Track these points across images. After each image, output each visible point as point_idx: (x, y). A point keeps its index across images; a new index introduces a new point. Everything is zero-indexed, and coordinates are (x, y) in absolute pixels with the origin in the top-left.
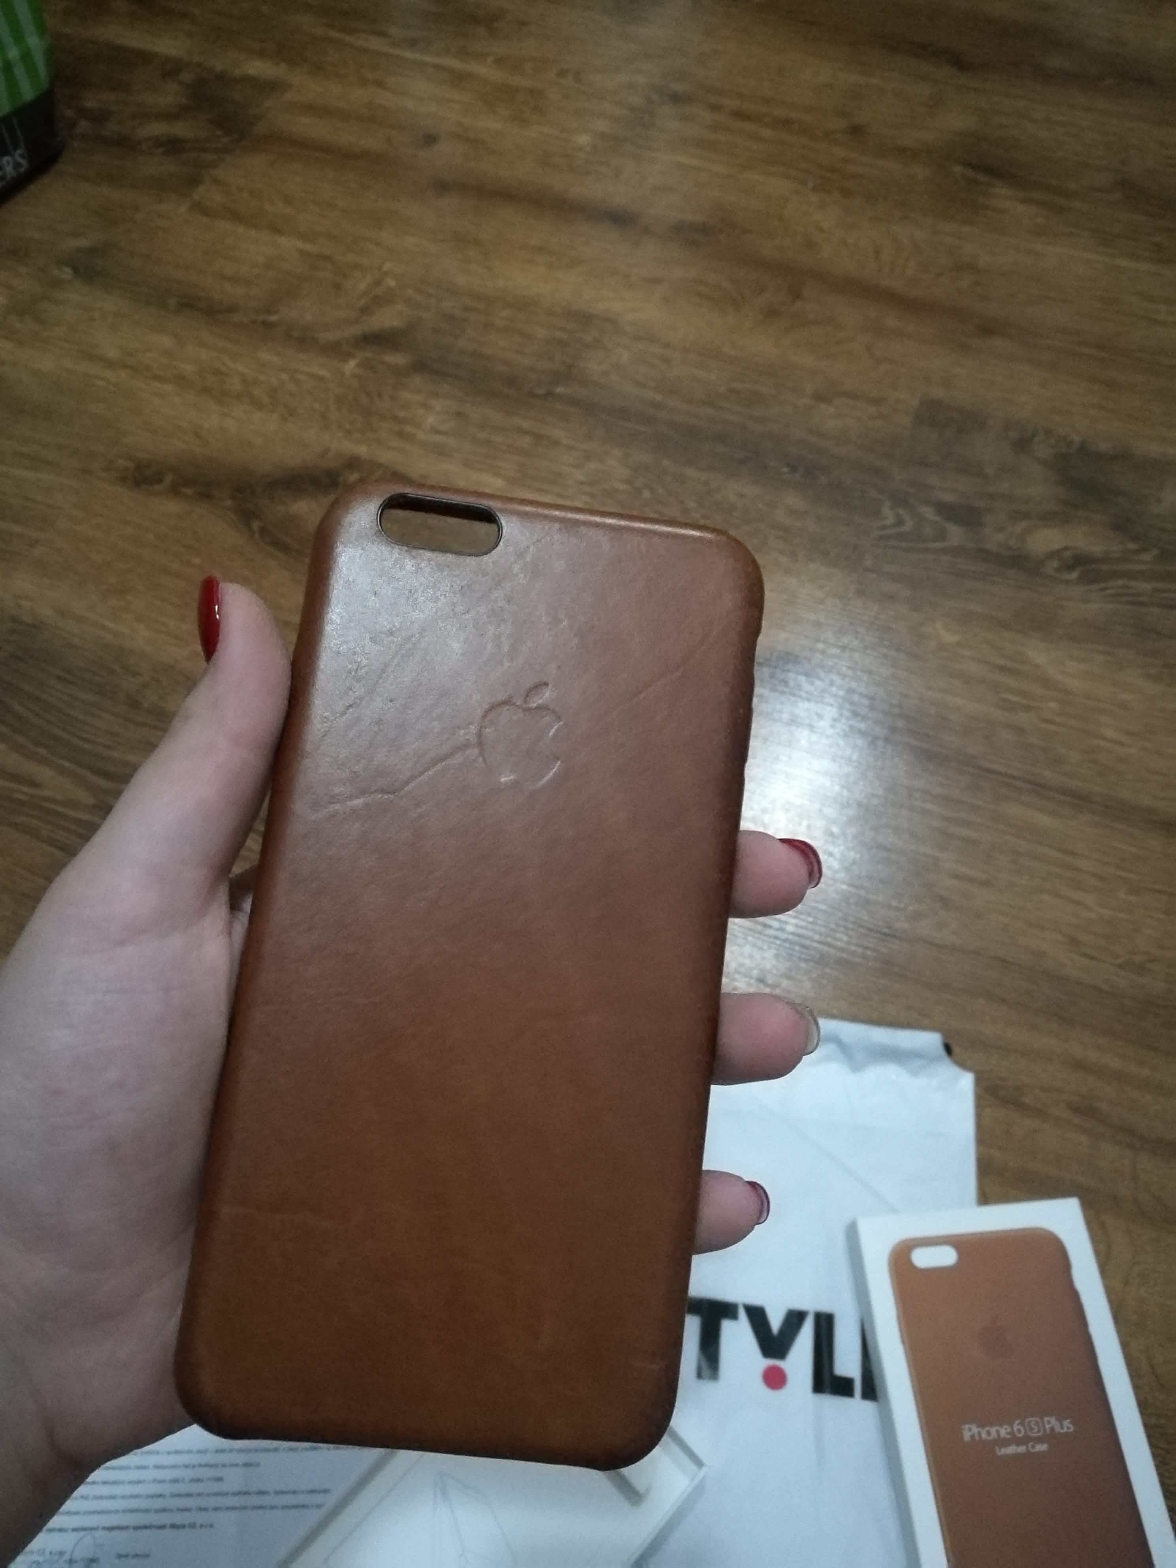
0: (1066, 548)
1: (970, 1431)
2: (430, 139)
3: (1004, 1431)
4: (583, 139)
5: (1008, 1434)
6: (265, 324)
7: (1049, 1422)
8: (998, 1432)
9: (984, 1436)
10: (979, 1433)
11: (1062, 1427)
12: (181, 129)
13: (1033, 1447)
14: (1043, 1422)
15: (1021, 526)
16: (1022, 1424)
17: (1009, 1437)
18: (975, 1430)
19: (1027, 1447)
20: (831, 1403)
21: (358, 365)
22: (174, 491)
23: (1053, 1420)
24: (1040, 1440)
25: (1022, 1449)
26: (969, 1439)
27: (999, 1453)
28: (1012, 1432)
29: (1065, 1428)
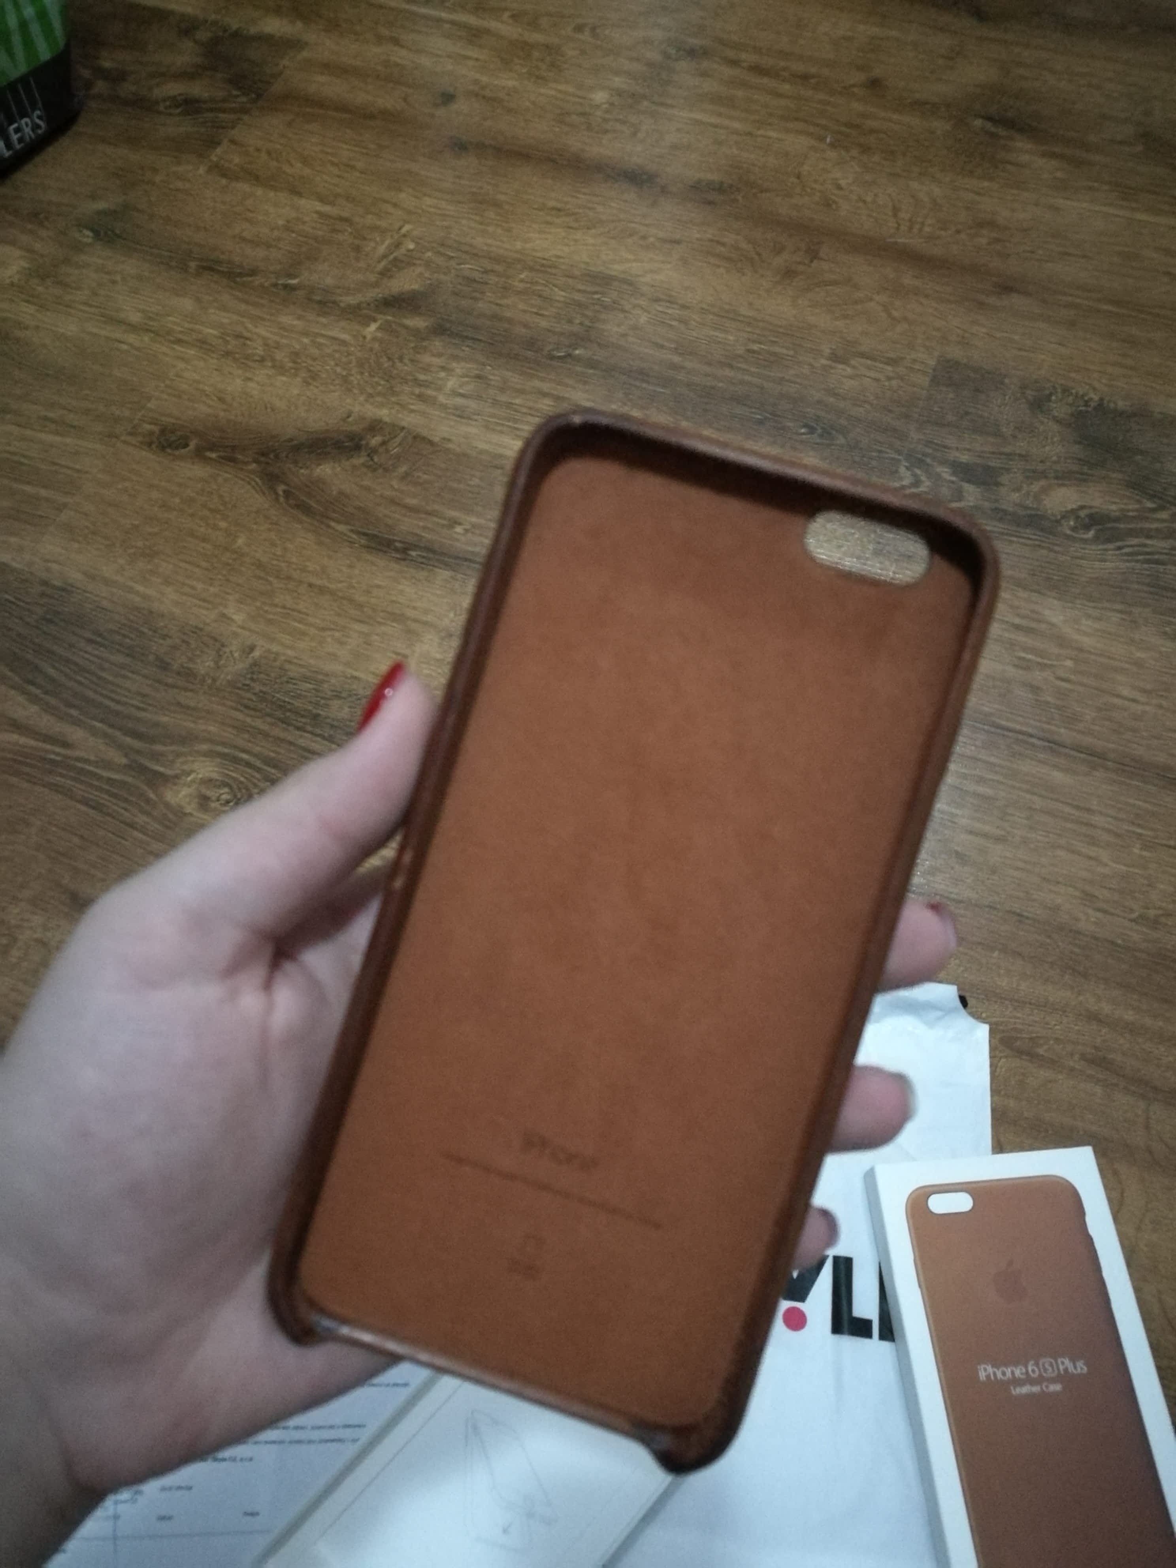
0: (1082, 507)
1: (985, 1371)
2: (448, 98)
3: (1019, 1372)
4: (600, 97)
5: (1023, 1374)
6: (286, 286)
7: (1063, 1363)
8: (1013, 1373)
9: (999, 1376)
10: (995, 1374)
11: (1075, 1368)
12: (197, 89)
13: (1047, 1387)
14: (1057, 1363)
15: (1036, 487)
16: (1037, 1364)
17: (1023, 1377)
18: (990, 1369)
19: (1042, 1386)
20: (849, 1343)
21: (379, 329)
22: (199, 454)
23: (1067, 1362)
24: (1053, 1380)
25: (1036, 1389)
26: (985, 1379)
27: (1013, 1392)
28: (1027, 1373)
29: (1079, 1369)
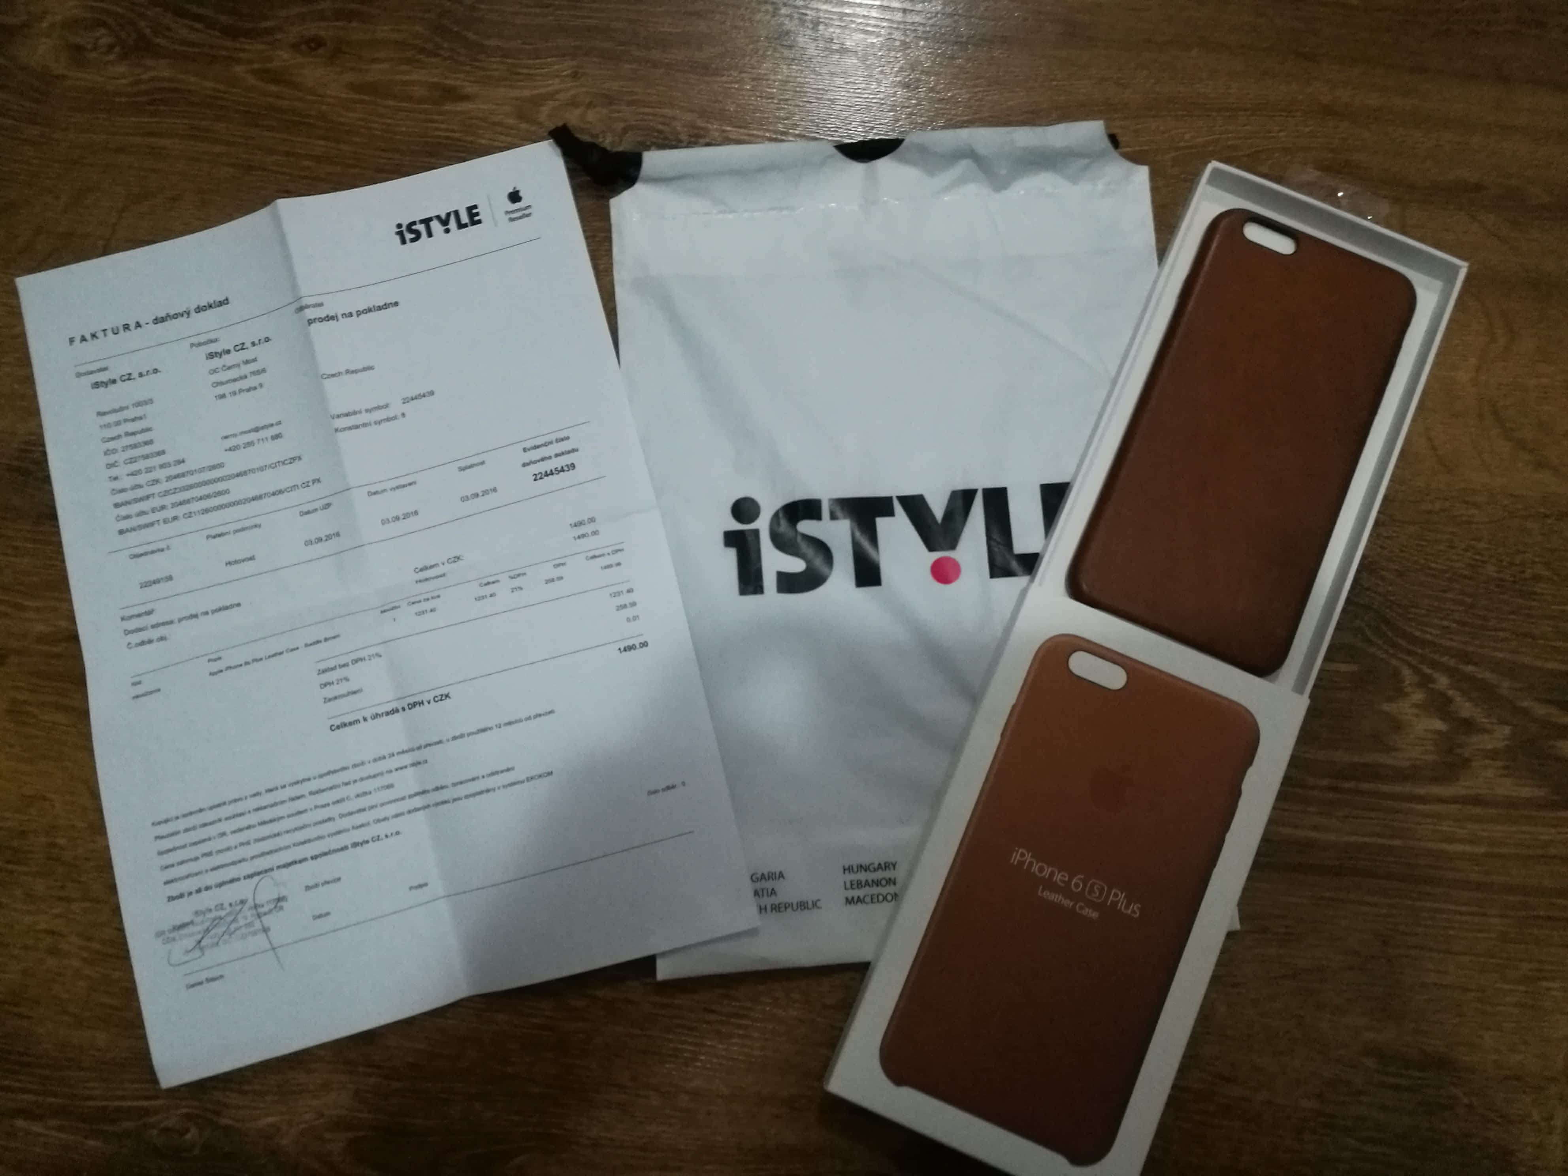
1: (1020, 856)
3: (1058, 877)
5: (1064, 882)
7: (1116, 895)
8: (1052, 874)
9: (1035, 868)
10: (1031, 864)
11: (1127, 907)
13: (1081, 908)
14: (1109, 893)
16: (1085, 882)
17: (1062, 885)
18: (1028, 858)
19: (1076, 904)
23: (1122, 897)
24: (1091, 905)
25: (1068, 903)
26: (1015, 863)
27: (1039, 893)
28: (1068, 883)
29: (1129, 911)
